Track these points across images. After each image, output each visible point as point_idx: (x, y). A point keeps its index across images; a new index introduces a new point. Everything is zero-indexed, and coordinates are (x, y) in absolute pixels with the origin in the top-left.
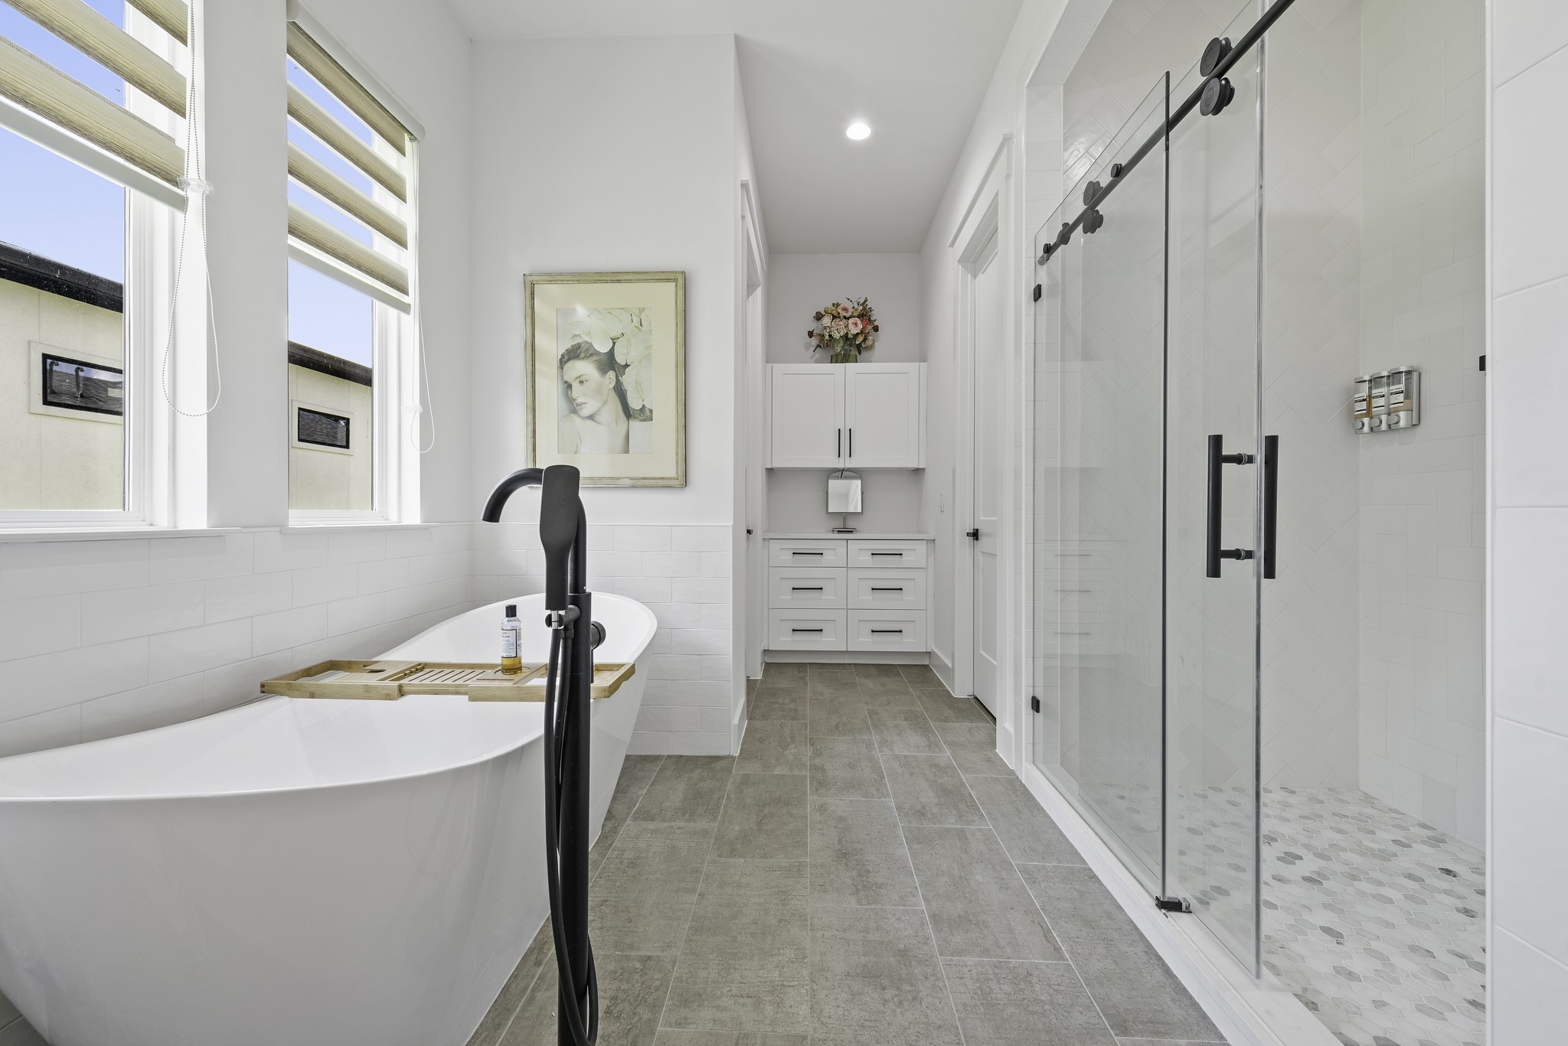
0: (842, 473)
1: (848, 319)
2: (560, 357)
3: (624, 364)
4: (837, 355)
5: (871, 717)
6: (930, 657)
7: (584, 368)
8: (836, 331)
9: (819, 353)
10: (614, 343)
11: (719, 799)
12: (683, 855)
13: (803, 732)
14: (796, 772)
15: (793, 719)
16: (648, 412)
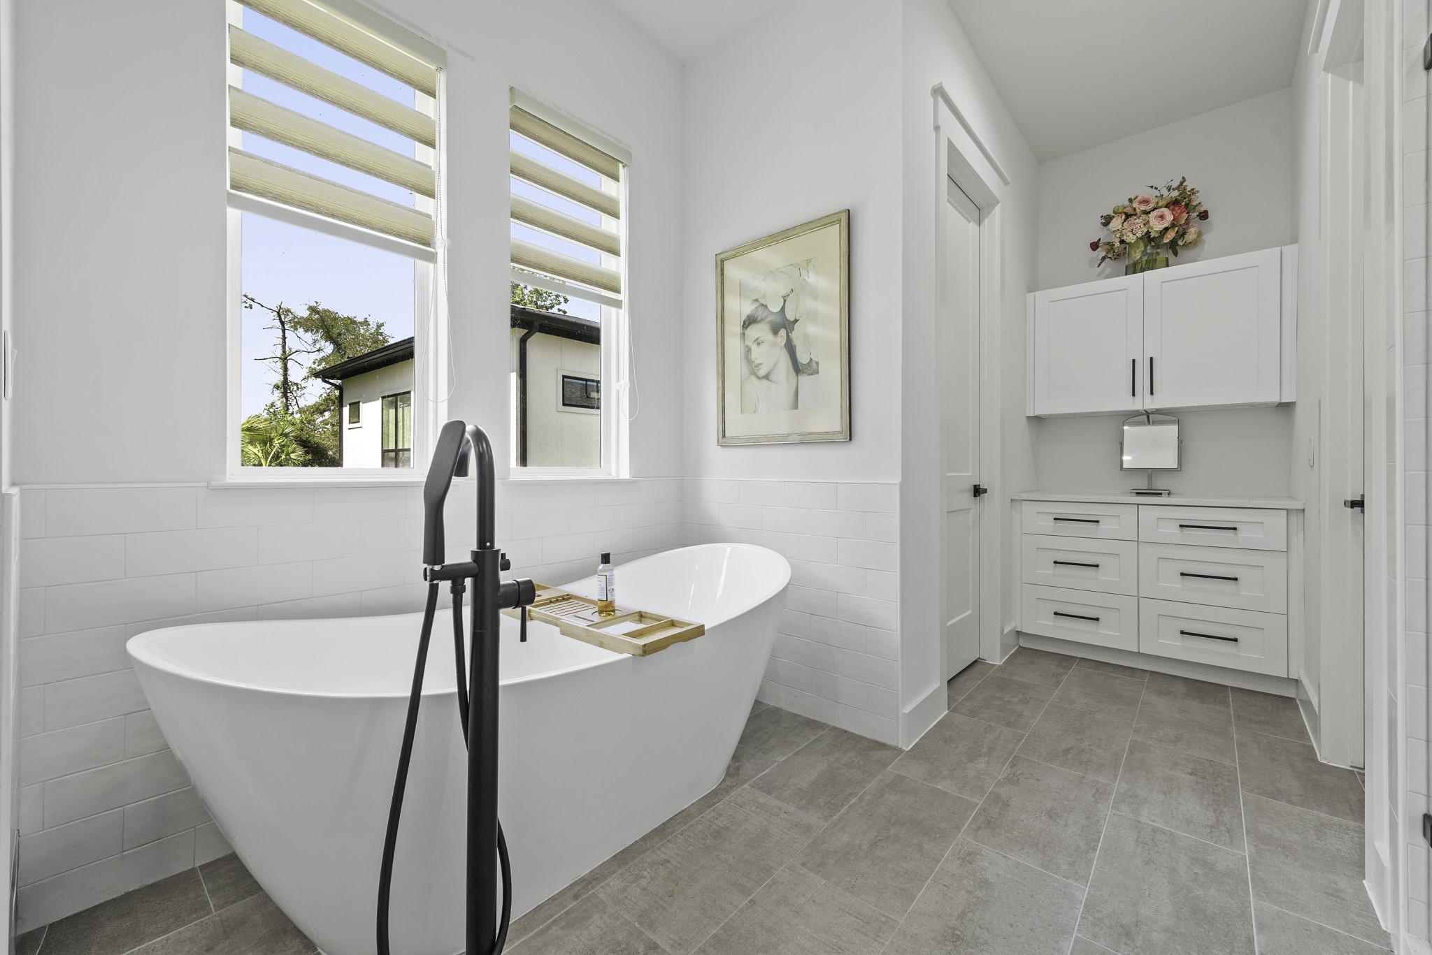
0: (1148, 417)
1: (1149, 213)
2: (742, 324)
3: (793, 320)
4: (1135, 264)
5: (1131, 753)
6: (1297, 688)
7: (760, 331)
8: (1129, 234)
9: (1109, 265)
10: (785, 301)
11: (850, 795)
12: (768, 845)
13: (1010, 745)
14: (966, 796)
15: (1008, 725)
16: (814, 365)
